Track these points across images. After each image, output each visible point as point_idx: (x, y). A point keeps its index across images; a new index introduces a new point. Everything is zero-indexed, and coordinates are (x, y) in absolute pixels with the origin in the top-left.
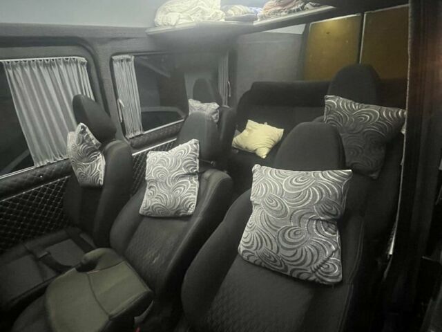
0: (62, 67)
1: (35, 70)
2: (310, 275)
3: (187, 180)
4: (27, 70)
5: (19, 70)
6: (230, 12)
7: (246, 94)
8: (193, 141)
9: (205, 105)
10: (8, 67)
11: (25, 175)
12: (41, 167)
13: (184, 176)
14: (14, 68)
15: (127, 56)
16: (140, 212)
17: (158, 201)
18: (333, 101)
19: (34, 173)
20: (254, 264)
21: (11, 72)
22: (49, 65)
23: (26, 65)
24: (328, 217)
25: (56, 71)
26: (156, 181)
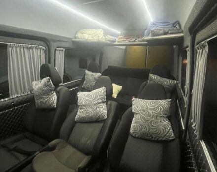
0: (34, 50)
1: (22, 50)
2: (163, 138)
3: (101, 104)
4: (18, 49)
5: (14, 48)
6: (106, 37)
7: (106, 70)
8: (103, 88)
9: (94, 74)
10: (10, 47)
11: (4, 102)
12: (13, 98)
13: (100, 103)
14: (13, 47)
15: (62, 49)
16: (76, 120)
17: (88, 115)
18: (152, 76)
19: (9, 101)
20: (138, 138)
21: (10, 49)
22: (28, 48)
23: (18, 47)
24: (166, 116)
25: (31, 51)
26: (85, 105)
